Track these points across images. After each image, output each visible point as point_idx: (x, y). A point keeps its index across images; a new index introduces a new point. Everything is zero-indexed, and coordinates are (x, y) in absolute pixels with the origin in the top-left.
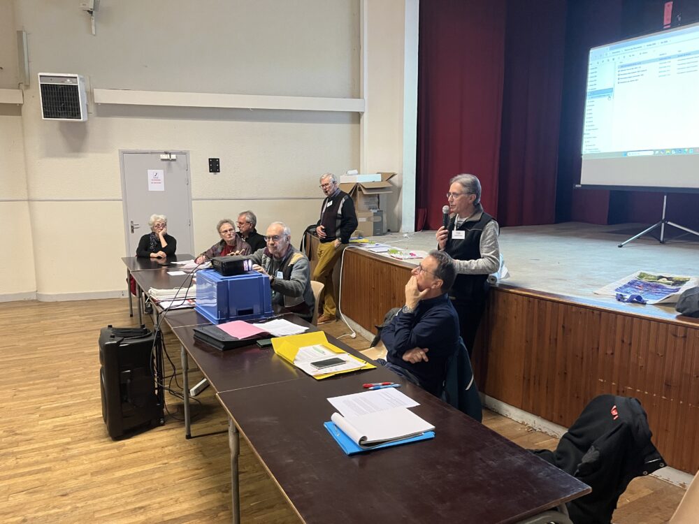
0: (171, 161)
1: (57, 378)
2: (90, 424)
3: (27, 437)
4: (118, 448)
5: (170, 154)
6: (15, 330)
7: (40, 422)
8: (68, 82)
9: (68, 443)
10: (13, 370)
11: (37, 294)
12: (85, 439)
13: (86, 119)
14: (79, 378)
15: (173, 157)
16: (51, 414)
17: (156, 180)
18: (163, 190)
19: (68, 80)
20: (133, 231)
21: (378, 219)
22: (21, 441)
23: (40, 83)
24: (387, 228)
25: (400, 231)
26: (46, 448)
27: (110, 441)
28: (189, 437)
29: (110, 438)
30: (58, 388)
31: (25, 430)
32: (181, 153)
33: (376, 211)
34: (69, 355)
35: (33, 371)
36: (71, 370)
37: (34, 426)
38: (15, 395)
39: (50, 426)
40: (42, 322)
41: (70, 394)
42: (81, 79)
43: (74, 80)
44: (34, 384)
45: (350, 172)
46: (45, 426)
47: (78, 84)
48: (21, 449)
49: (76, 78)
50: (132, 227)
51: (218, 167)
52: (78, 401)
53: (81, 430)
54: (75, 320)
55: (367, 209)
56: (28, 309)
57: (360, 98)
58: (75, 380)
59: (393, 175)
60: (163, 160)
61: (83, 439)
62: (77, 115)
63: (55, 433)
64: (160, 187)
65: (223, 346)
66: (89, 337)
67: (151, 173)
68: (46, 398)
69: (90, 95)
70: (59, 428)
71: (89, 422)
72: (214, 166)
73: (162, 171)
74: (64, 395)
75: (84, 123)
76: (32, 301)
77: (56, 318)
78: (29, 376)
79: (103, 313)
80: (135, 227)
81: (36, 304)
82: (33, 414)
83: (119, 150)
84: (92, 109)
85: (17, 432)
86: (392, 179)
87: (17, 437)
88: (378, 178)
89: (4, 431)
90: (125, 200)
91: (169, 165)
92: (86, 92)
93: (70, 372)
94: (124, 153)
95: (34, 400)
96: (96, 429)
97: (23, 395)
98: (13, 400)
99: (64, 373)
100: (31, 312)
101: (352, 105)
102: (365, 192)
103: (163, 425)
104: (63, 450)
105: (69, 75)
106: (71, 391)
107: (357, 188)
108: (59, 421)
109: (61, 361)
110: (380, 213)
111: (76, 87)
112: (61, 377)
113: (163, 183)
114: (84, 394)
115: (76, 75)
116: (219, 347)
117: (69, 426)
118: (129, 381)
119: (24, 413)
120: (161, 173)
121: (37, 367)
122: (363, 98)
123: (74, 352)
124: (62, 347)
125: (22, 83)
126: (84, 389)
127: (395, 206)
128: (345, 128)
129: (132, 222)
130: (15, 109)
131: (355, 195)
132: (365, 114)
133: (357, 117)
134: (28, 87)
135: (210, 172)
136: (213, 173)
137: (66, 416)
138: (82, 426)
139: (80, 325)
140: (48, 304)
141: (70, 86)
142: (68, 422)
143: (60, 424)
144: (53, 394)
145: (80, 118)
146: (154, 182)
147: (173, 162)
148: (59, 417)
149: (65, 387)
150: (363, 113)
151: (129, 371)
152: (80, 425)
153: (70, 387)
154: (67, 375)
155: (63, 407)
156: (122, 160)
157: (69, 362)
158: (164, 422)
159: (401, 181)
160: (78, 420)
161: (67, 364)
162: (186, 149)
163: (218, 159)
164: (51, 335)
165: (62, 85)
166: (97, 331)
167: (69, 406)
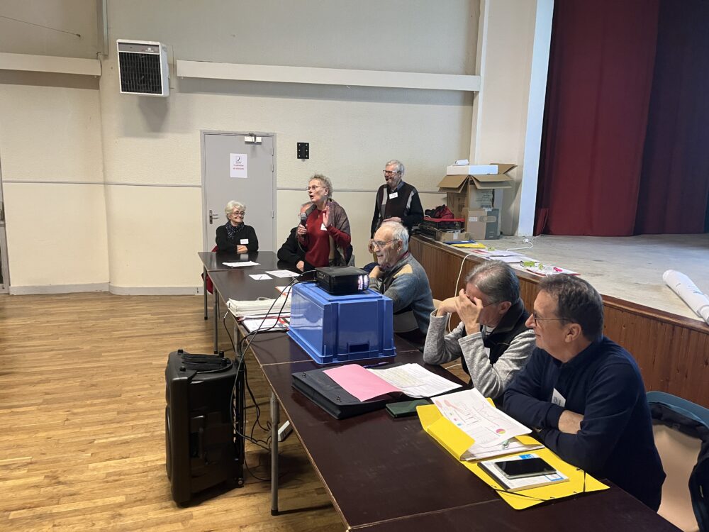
0: (257, 144)
1: (117, 398)
2: (151, 474)
3: (73, 489)
4: (183, 520)
5: (255, 136)
6: (81, 328)
7: (91, 466)
8: (149, 51)
9: (121, 505)
10: (70, 383)
11: (110, 286)
12: (142, 501)
13: (167, 95)
14: (143, 399)
15: (259, 139)
16: (104, 454)
17: (239, 166)
18: (246, 177)
19: (150, 49)
20: (211, 222)
21: (493, 219)
22: (64, 496)
23: (118, 51)
24: (501, 230)
25: (516, 235)
26: (92, 510)
27: (174, 507)
28: (275, 512)
29: (174, 503)
30: (118, 414)
31: (71, 477)
32: (267, 135)
33: (490, 210)
34: (136, 365)
35: (93, 385)
36: (136, 387)
37: (82, 472)
38: (67, 420)
39: (102, 474)
40: (111, 320)
41: (132, 423)
42: (163, 48)
43: (156, 48)
44: (92, 405)
45: (459, 162)
46: (95, 473)
47: (160, 54)
48: (62, 508)
49: (158, 46)
50: (211, 217)
51: (308, 153)
52: (140, 436)
53: (140, 484)
54: (146, 319)
55: (479, 207)
56: (99, 303)
57: (474, 75)
58: (139, 403)
59: (513, 167)
60: (248, 143)
61: (141, 500)
62: (158, 89)
63: (107, 485)
64: (243, 174)
65: (339, 412)
66: (159, 343)
67: (233, 157)
68: (102, 427)
69: (173, 67)
70: (112, 478)
71: (150, 470)
72: (303, 151)
73: (246, 155)
74: (124, 424)
75: (165, 98)
76: (105, 293)
77: (127, 316)
78: (88, 392)
79: (176, 313)
80: (214, 217)
81: (107, 296)
82: (83, 451)
83: (201, 131)
84: (174, 83)
85: (62, 479)
86: (509, 173)
87: (61, 487)
88: (495, 170)
89: (45, 477)
90: (204, 187)
91: (254, 149)
92: (169, 64)
93: (133, 391)
94: (206, 134)
95: (87, 429)
96: (158, 484)
97: (77, 420)
98: (63, 427)
99: (127, 392)
100: (100, 306)
101: (465, 83)
102: (479, 186)
103: (241, 486)
104: (113, 517)
105: (150, 43)
106: (133, 420)
107: (469, 182)
108: (114, 465)
109: (125, 374)
110: (494, 213)
111: (157, 57)
112: (123, 397)
113: (246, 170)
114: (147, 424)
115: (158, 43)
116: (334, 414)
117: (124, 475)
118: (201, 430)
119: (73, 449)
120: (244, 158)
121: (99, 380)
122: (480, 75)
123: (141, 362)
124: (131, 354)
125: (101, 53)
126: (148, 417)
127: (511, 204)
128: (454, 111)
129: (211, 212)
130: (92, 82)
131: (465, 190)
132: (480, 95)
133: (469, 98)
134: (106, 57)
135: (298, 158)
136: (301, 160)
137: (123, 458)
138: (141, 477)
139: (151, 327)
140: (120, 297)
141: (151, 55)
142: (124, 469)
143: (115, 472)
144: (111, 422)
145: (161, 93)
146: (236, 167)
147: (258, 146)
148: (114, 459)
149: (126, 412)
150: (478, 92)
151: (202, 417)
152: (139, 475)
153: (132, 412)
154: (130, 395)
155: (121, 443)
156: (204, 142)
157: (135, 375)
158: (243, 481)
159: (521, 174)
160: (137, 467)
161: (132, 378)
162: (273, 132)
163: (308, 144)
164: (119, 338)
165: (142, 54)
166: (168, 336)
167: (128, 442)
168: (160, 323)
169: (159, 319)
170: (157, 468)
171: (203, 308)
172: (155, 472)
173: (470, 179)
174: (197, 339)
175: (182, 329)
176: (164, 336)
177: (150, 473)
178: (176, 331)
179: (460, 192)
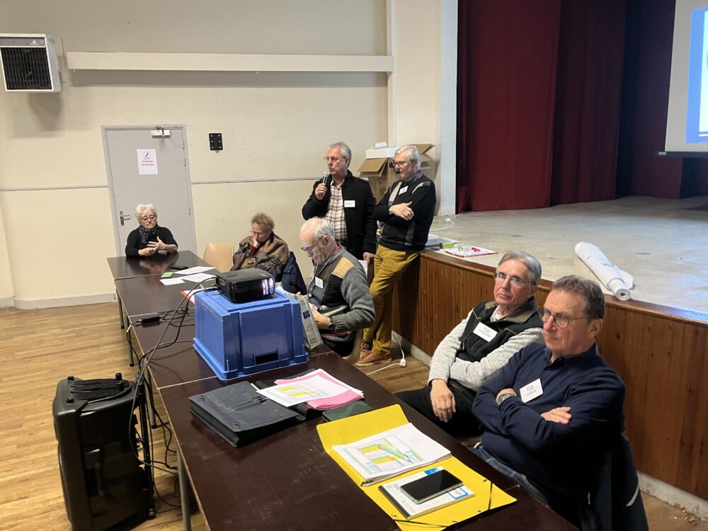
0: (164, 137)
1: (18, 429)
5: (163, 130)
8: (34, 44)
11: (15, 300)
13: (58, 90)
15: (167, 133)
17: (147, 162)
18: (157, 173)
19: (34, 42)
20: (122, 223)
23: (0, 47)
25: (439, 215)
30: (18, 447)
32: (176, 128)
34: (40, 389)
36: (39, 415)
42: (49, 40)
43: (41, 41)
45: (377, 145)
47: (46, 46)
49: (43, 38)
50: (122, 218)
51: (221, 144)
56: (3, 320)
57: (386, 55)
59: (430, 147)
60: (155, 137)
62: (47, 84)
64: (153, 170)
65: (237, 439)
66: (68, 361)
67: (141, 153)
69: (63, 60)
72: (216, 142)
73: (154, 150)
75: (56, 94)
76: (10, 308)
77: (33, 333)
80: (125, 218)
81: (12, 312)
83: (102, 127)
84: (66, 77)
86: (428, 153)
90: (111, 186)
91: (162, 143)
92: (59, 57)
94: (107, 129)
99: (29, 420)
100: (5, 324)
103: (153, 517)
105: (35, 35)
107: (387, 164)
109: (28, 400)
111: (43, 50)
112: (24, 428)
113: (156, 165)
115: (43, 35)
118: (98, 465)
120: (153, 153)
122: (391, 55)
123: (46, 385)
124: (34, 376)
128: (369, 93)
129: (121, 213)
131: (385, 173)
132: (393, 74)
133: (382, 78)
135: (211, 149)
136: (214, 151)
137: (22, 498)
138: (41, 518)
139: (60, 343)
140: (27, 312)
141: (36, 48)
142: (22, 511)
143: (11, 516)
144: (10, 457)
145: (51, 88)
146: (144, 163)
147: (166, 139)
148: (11, 501)
149: (27, 444)
150: (391, 73)
151: (98, 450)
152: (38, 516)
153: (34, 444)
154: (32, 424)
155: (21, 481)
156: (106, 138)
157: (39, 401)
158: (155, 512)
159: (439, 154)
160: (37, 507)
161: (35, 404)
162: (181, 123)
163: (220, 134)
164: (23, 359)
165: (26, 48)
166: (79, 351)
167: (28, 480)
168: (70, 337)
169: (69, 332)
170: (59, 507)
171: (119, 316)
172: (58, 511)
173: (389, 162)
174: (112, 352)
175: (95, 342)
176: (74, 352)
177: (52, 513)
178: (89, 345)
179: (380, 176)
